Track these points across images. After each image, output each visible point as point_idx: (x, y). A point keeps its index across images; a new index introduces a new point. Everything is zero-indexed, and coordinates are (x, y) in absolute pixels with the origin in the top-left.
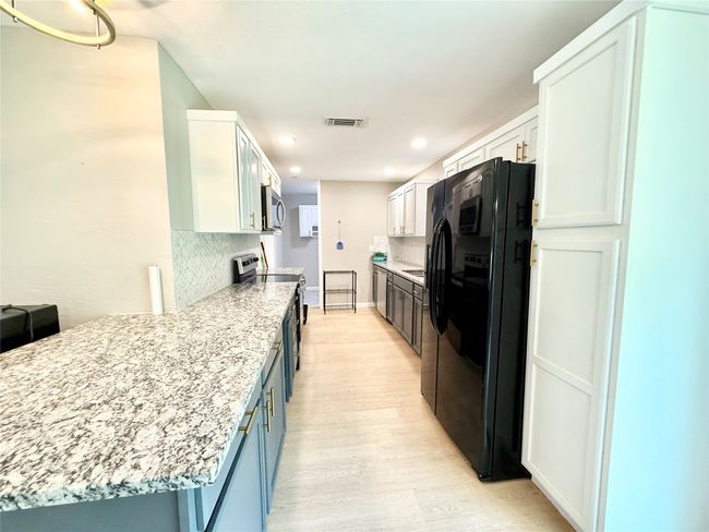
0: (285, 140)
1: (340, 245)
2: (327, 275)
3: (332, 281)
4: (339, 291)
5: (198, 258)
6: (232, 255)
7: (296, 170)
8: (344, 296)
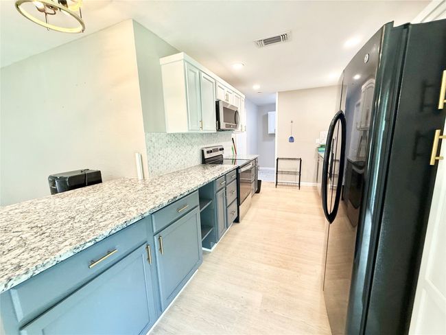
0: (237, 67)
1: (292, 139)
2: (279, 161)
3: (283, 166)
4: (288, 173)
5: (169, 149)
6: (202, 147)
7: (256, 87)
8: (292, 177)
